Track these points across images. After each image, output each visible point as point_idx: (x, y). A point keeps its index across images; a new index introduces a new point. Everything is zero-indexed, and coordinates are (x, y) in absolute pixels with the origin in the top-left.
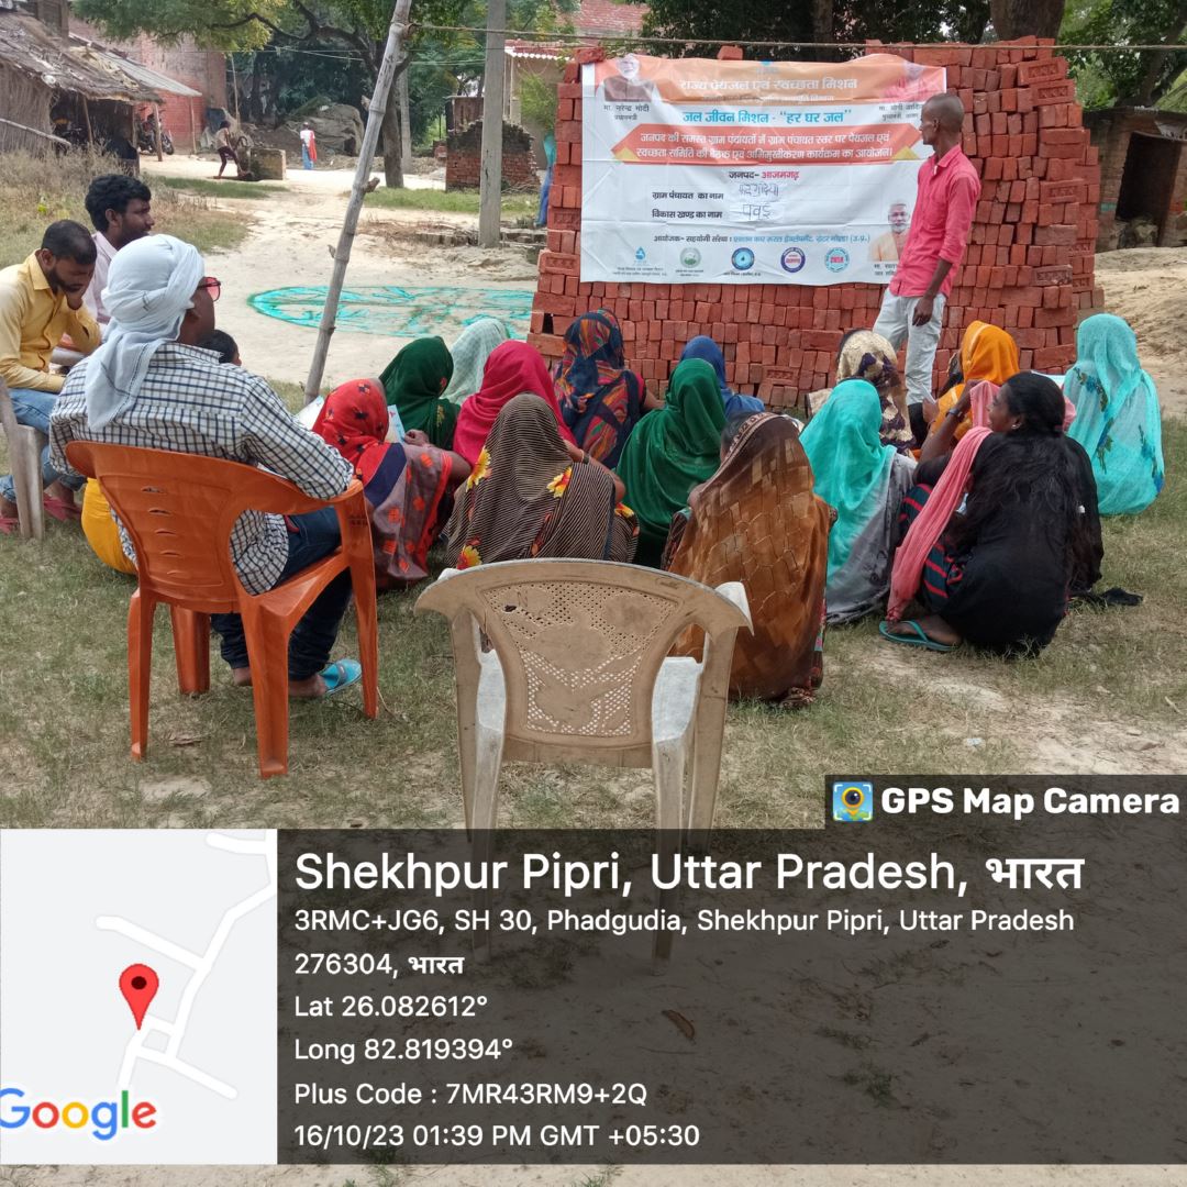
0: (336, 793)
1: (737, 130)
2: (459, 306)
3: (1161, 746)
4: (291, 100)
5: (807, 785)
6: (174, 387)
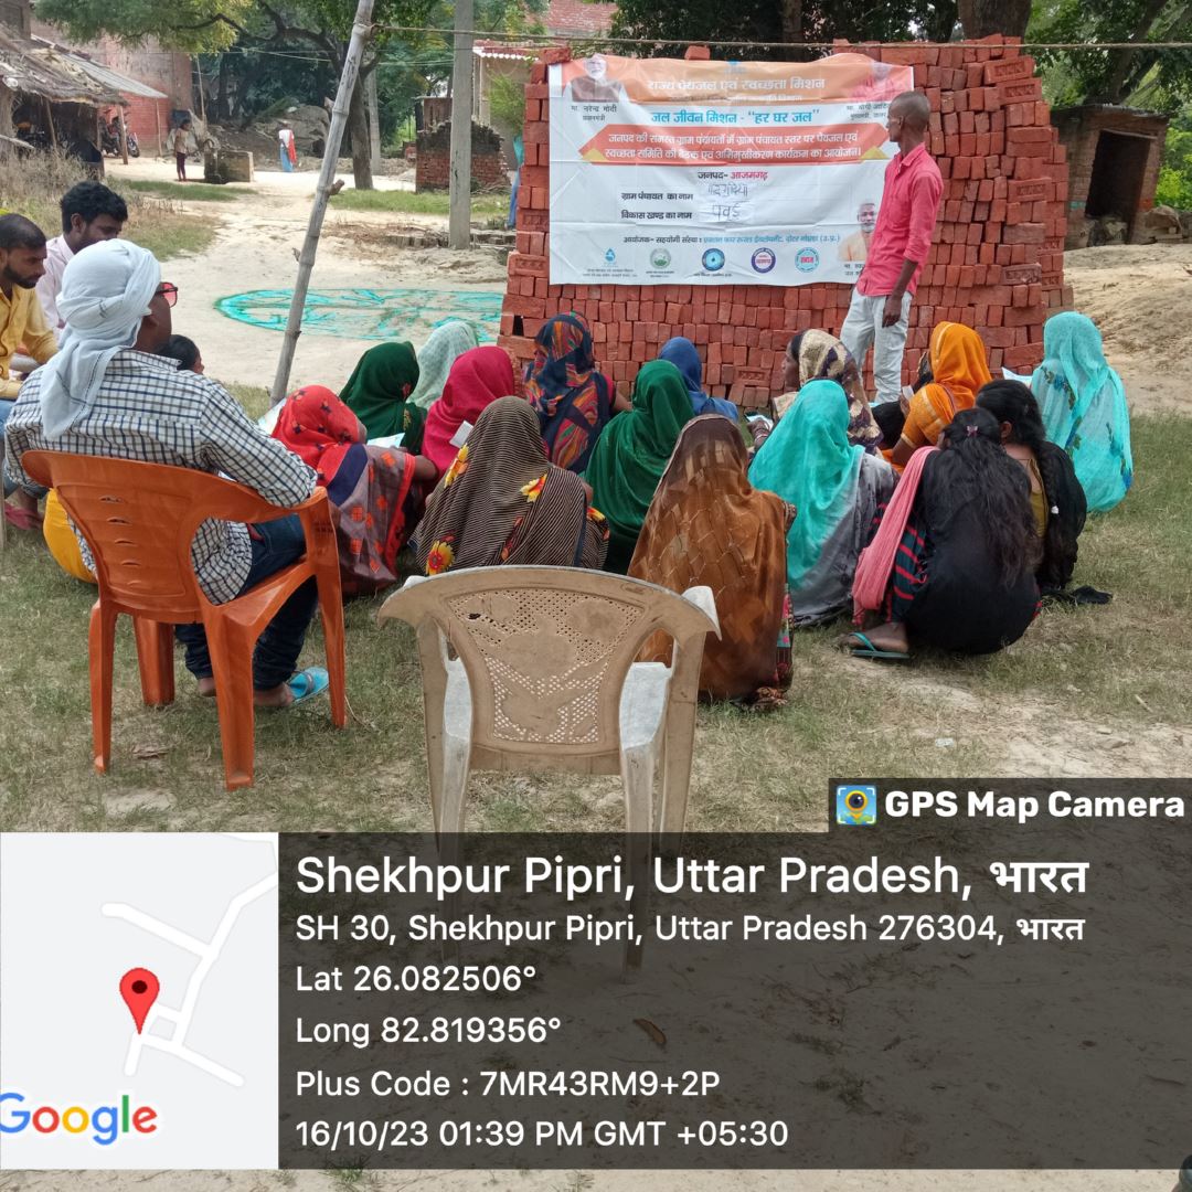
0: (303, 805)
1: (705, 130)
2: (431, 309)
3: (1132, 744)
4: (258, 102)
5: (779, 789)
6: (131, 396)
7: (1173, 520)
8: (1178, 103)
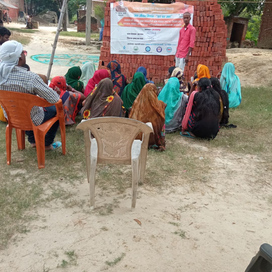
0: (56, 172)
1: (146, 19)
2: (81, 59)
3: (242, 158)
4: (39, 10)
5: (165, 168)
6: (17, 77)
7: (250, 110)
8: (251, 16)
